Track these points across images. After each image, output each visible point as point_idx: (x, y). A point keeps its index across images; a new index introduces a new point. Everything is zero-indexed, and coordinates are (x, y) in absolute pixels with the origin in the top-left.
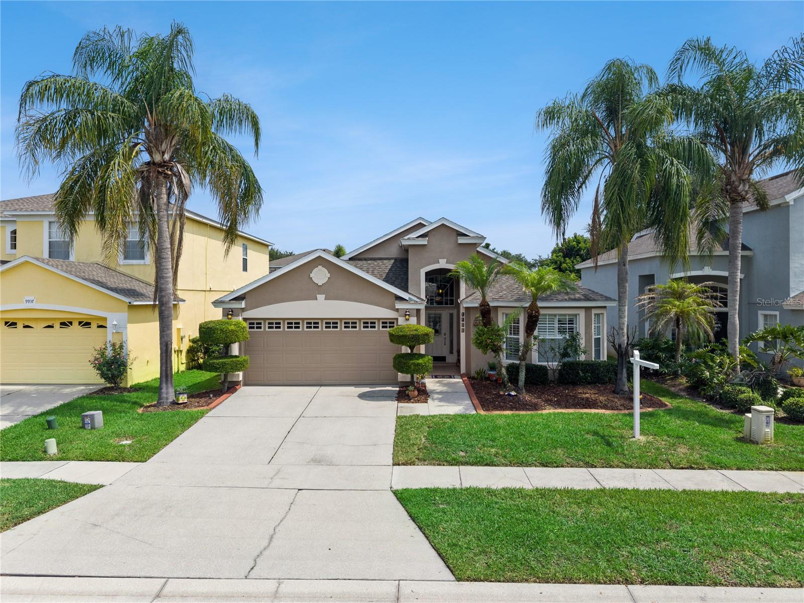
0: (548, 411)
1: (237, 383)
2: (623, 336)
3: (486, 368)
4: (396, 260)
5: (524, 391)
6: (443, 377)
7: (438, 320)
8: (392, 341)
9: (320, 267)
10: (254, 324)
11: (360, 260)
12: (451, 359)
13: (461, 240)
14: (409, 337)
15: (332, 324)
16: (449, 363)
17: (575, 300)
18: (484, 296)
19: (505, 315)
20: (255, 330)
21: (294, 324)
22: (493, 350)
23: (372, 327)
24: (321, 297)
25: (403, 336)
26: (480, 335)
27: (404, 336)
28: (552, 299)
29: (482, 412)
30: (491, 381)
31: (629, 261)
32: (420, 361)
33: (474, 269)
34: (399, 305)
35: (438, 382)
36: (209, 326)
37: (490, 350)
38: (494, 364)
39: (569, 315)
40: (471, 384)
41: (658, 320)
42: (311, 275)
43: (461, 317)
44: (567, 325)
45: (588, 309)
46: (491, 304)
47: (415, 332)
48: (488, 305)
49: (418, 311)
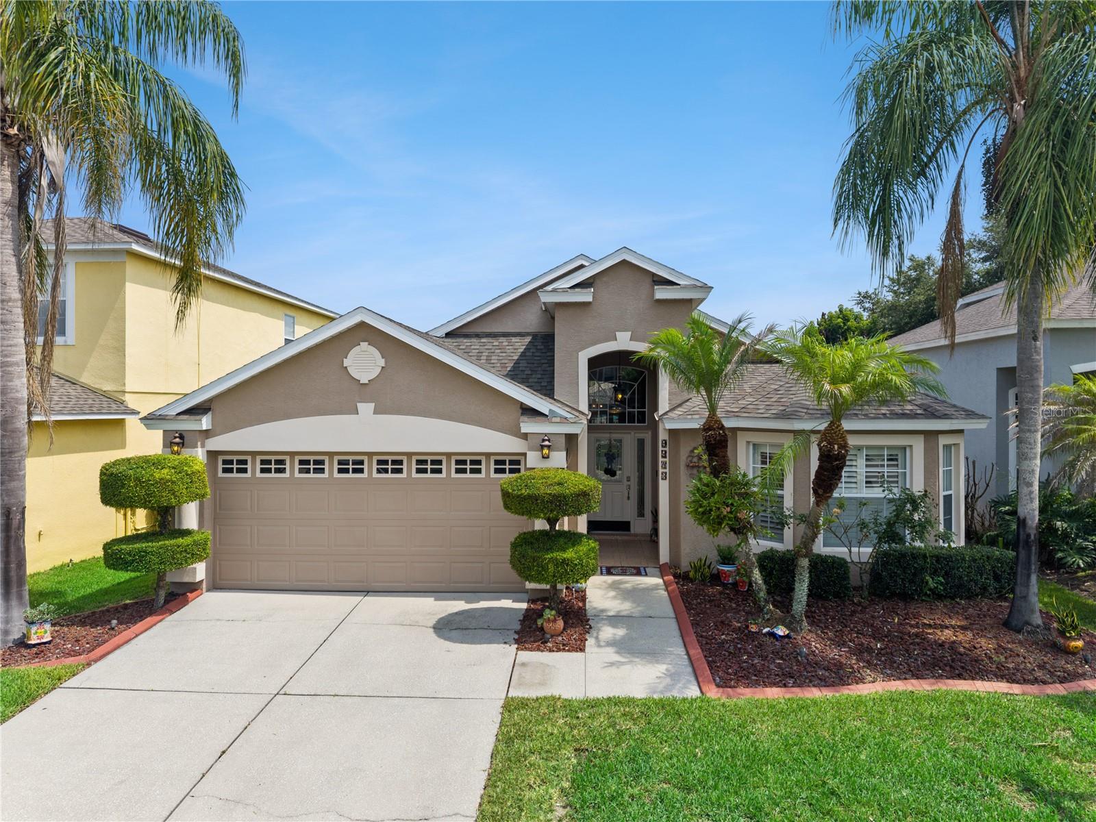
0: (873, 688)
1: (194, 587)
2: (1032, 500)
3: (713, 556)
4: (535, 336)
5: (805, 624)
6: (624, 572)
7: (614, 451)
8: (507, 507)
9: (364, 345)
10: (234, 463)
11: (467, 336)
12: (640, 527)
13: (662, 293)
14: (543, 501)
15: (390, 464)
16: (636, 535)
17: (904, 416)
18: (713, 409)
19: (751, 447)
20: (235, 475)
21: (312, 463)
22: (732, 529)
23: (473, 471)
24: (366, 408)
25: (530, 496)
26: (704, 496)
27: (533, 498)
28: (856, 415)
29: (713, 693)
30: (724, 585)
31: (1045, 330)
32: (569, 554)
33: (692, 346)
34: (528, 426)
35: (613, 586)
36: (114, 470)
37: (727, 529)
38: (729, 548)
39: (889, 448)
40: (682, 593)
41: (1077, 459)
42: (346, 363)
43: (661, 449)
44: (886, 469)
45: (930, 436)
46: (728, 424)
47: (557, 490)
48: (722, 427)
49: (571, 439)
